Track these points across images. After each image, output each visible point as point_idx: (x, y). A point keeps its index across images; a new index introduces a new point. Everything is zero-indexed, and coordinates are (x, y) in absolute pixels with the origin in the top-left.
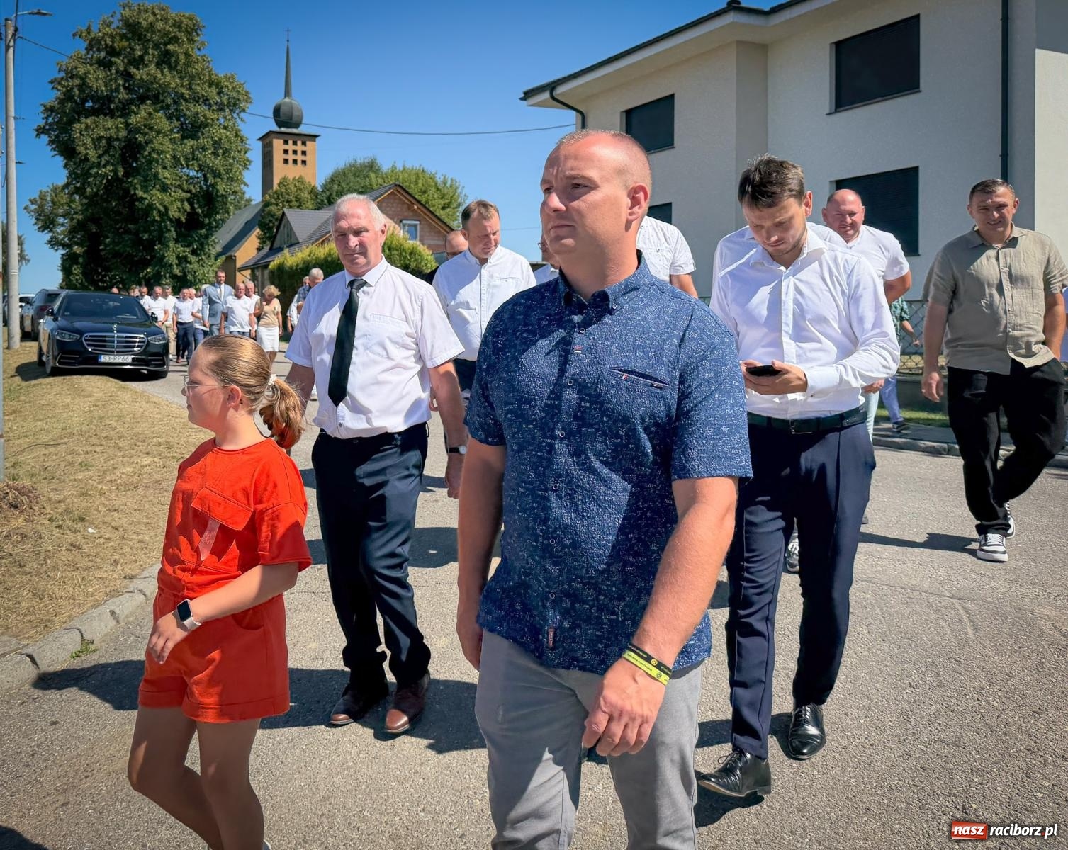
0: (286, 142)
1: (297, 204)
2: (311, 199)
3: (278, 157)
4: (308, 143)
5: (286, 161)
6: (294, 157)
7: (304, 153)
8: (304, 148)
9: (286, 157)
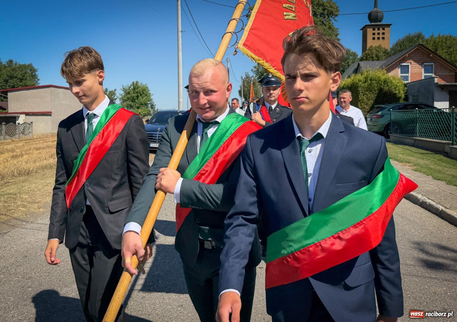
0: (374, 29)
1: (377, 59)
2: (385, 56)
3: (370, 36)
4: (385, 28)
5: (374, 39)
6: (378, 36)
7: (383, 34)
8: (383, 31)
9: (374, 36)
